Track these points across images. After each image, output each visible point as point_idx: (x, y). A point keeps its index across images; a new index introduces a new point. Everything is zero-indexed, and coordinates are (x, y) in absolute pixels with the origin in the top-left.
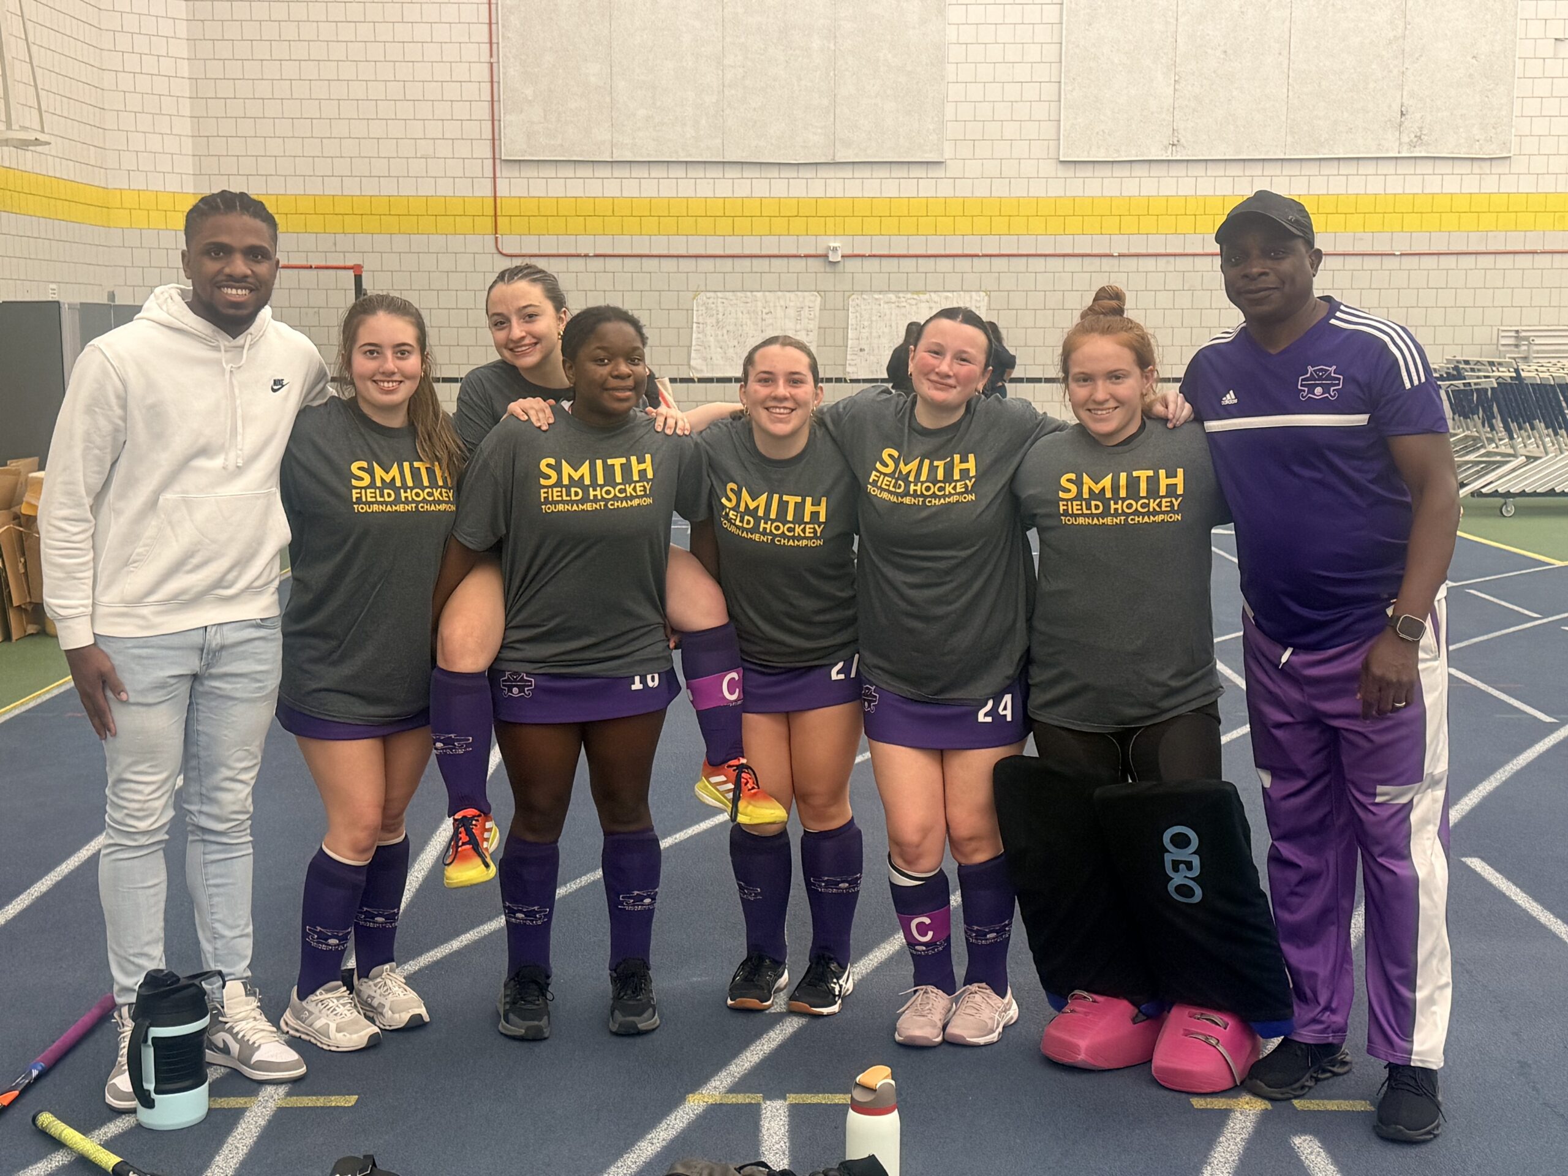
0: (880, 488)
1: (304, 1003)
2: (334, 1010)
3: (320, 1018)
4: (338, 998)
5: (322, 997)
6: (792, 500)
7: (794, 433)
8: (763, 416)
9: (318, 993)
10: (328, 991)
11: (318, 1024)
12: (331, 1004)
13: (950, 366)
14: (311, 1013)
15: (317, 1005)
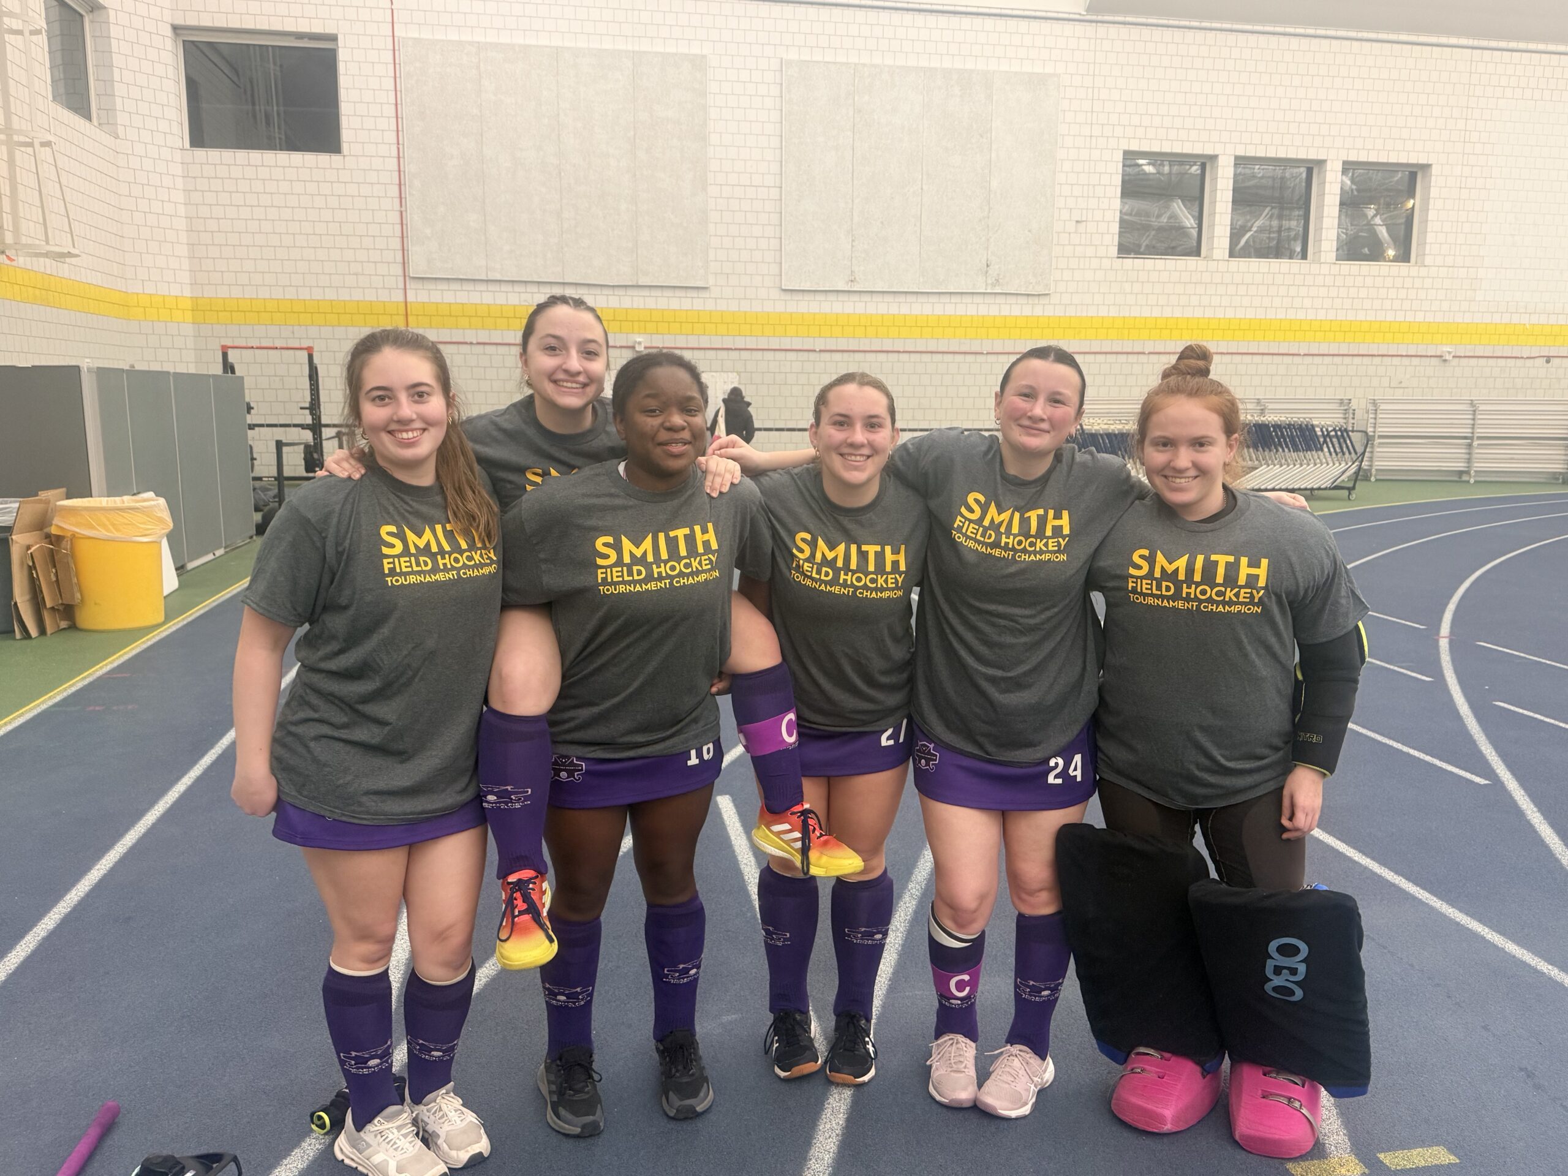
0: (965, 535)
1: (362, 1134)
2: (395, 1143)
3: (379, 1152)
4: (399, 1128)
5: (381, 1128)
6: (872, 549)
7: (869, 480)
8: (837, 463)
9: (376, 1121)
10: (389, 1119)
11: (377, 1159)
12: (391, 1136)
13: (1043, 409)
14: (369, 1146)
15: (376, 1136)
